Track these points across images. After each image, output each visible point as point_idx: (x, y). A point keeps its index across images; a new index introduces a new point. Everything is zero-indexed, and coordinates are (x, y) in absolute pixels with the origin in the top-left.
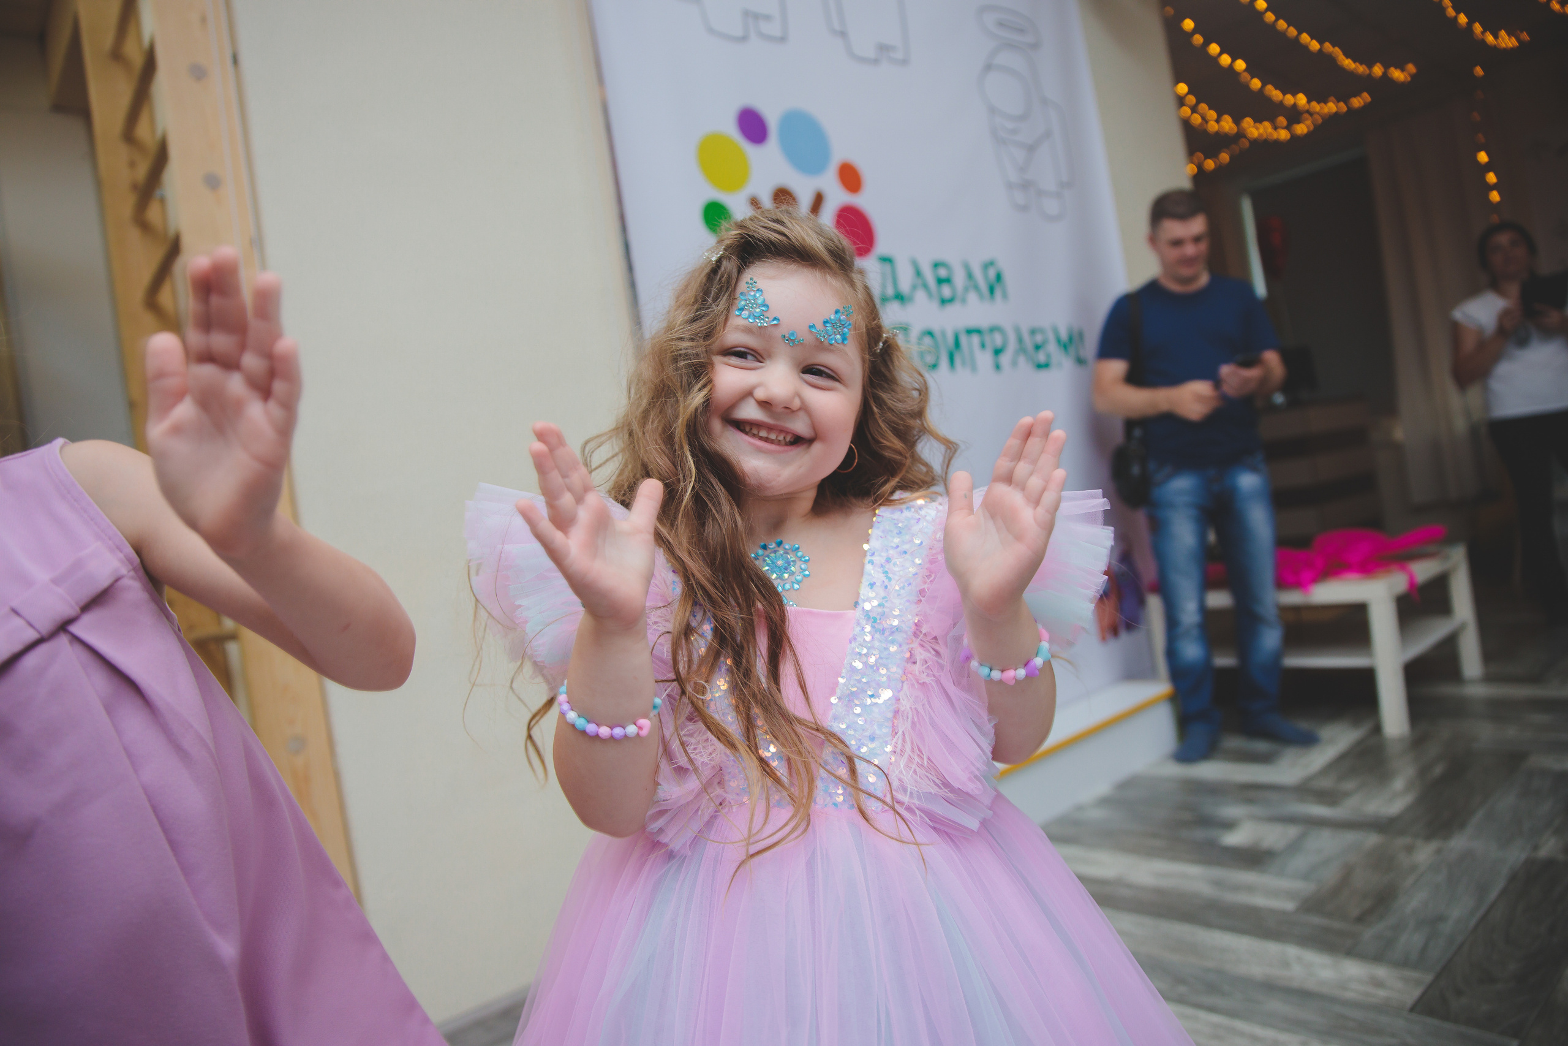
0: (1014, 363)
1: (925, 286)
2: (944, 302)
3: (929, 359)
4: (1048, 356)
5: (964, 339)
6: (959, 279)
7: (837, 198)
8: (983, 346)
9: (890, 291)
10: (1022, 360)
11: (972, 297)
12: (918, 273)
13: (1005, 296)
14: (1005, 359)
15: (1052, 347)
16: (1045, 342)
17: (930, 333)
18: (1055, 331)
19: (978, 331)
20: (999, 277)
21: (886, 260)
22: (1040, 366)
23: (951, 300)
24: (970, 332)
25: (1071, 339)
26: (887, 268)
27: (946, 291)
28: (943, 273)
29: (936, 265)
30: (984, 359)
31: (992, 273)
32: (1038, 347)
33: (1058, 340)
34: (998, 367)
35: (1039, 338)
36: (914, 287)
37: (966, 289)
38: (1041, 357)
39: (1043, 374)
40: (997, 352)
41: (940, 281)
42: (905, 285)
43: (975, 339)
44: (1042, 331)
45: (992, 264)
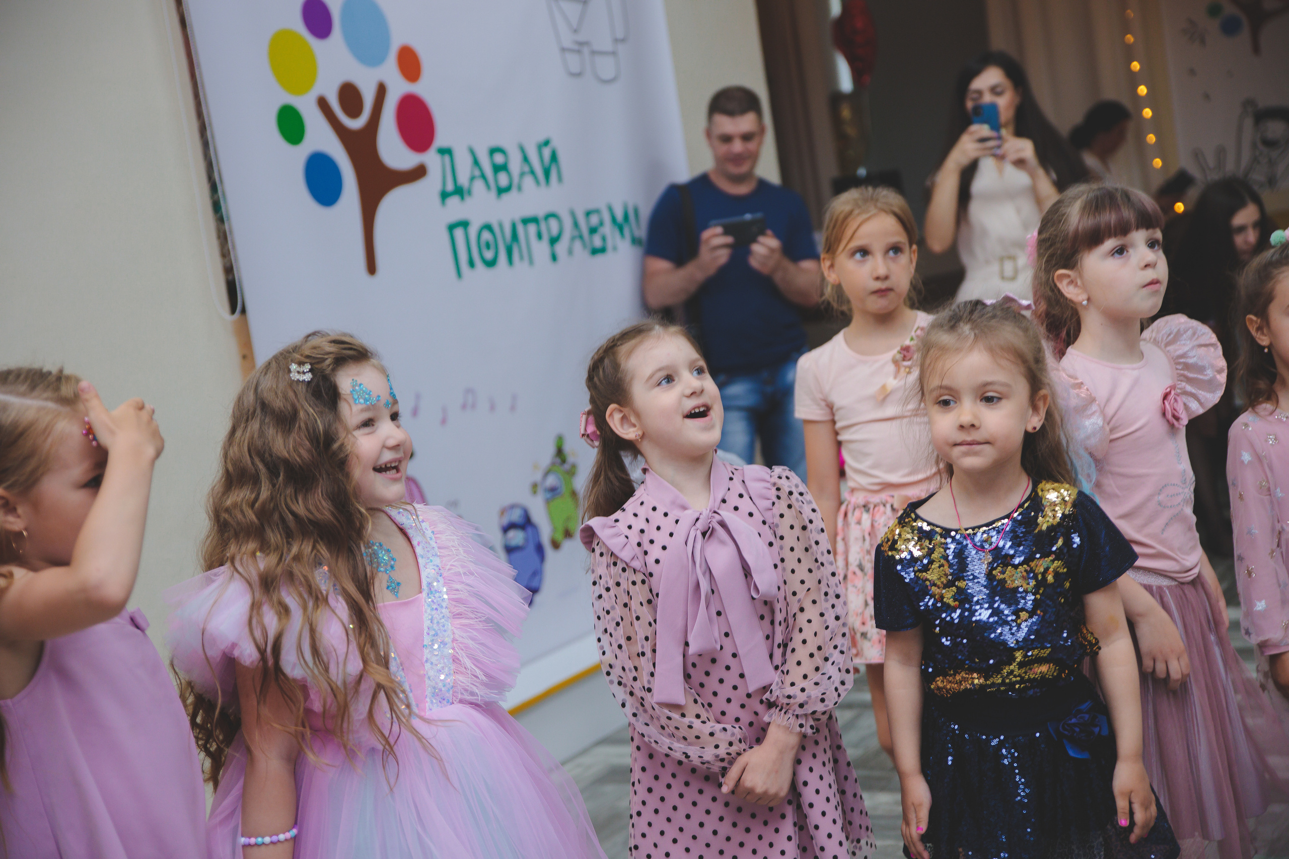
0: (570, 252)
1: (483, 176)
2: (501, 191)
3: (489, 255)
4: (604, 239)
5: (520, 229)
6: (515, 165)
7: (397, 88)
8: (540, 236)
9: (450, 187)
10: (578, 245)
11: (528, 181)
12: (476, 162)
13: (560, 179)
14: (561, 248)
15: (608, 229)
16: (601, 223)
17: (488, 227)
18: (610, 209)
19: (534, 220)
20: (554, 157)
21: (445, 152)
22: (595, 251)
23: (508, 189)
24: (526, 221)
25: (626, 217)
26: (447, 158)
27: (503, 179)
28: (499, 159)
29: (493, 151)
30: (541, 249)
31: (547, 153)
32: (593, 231)
33: (614, 219)
34: (554, 258)
35: (594, 220)
36: (472, 178)
37: (522, 174)
38: (597, 242)
39: (600, 258)
40: (554, 241)
41: (498, 168)
42: (463, 179)
43: (532, 228)
44: (597, 211)
45: (547, 143)
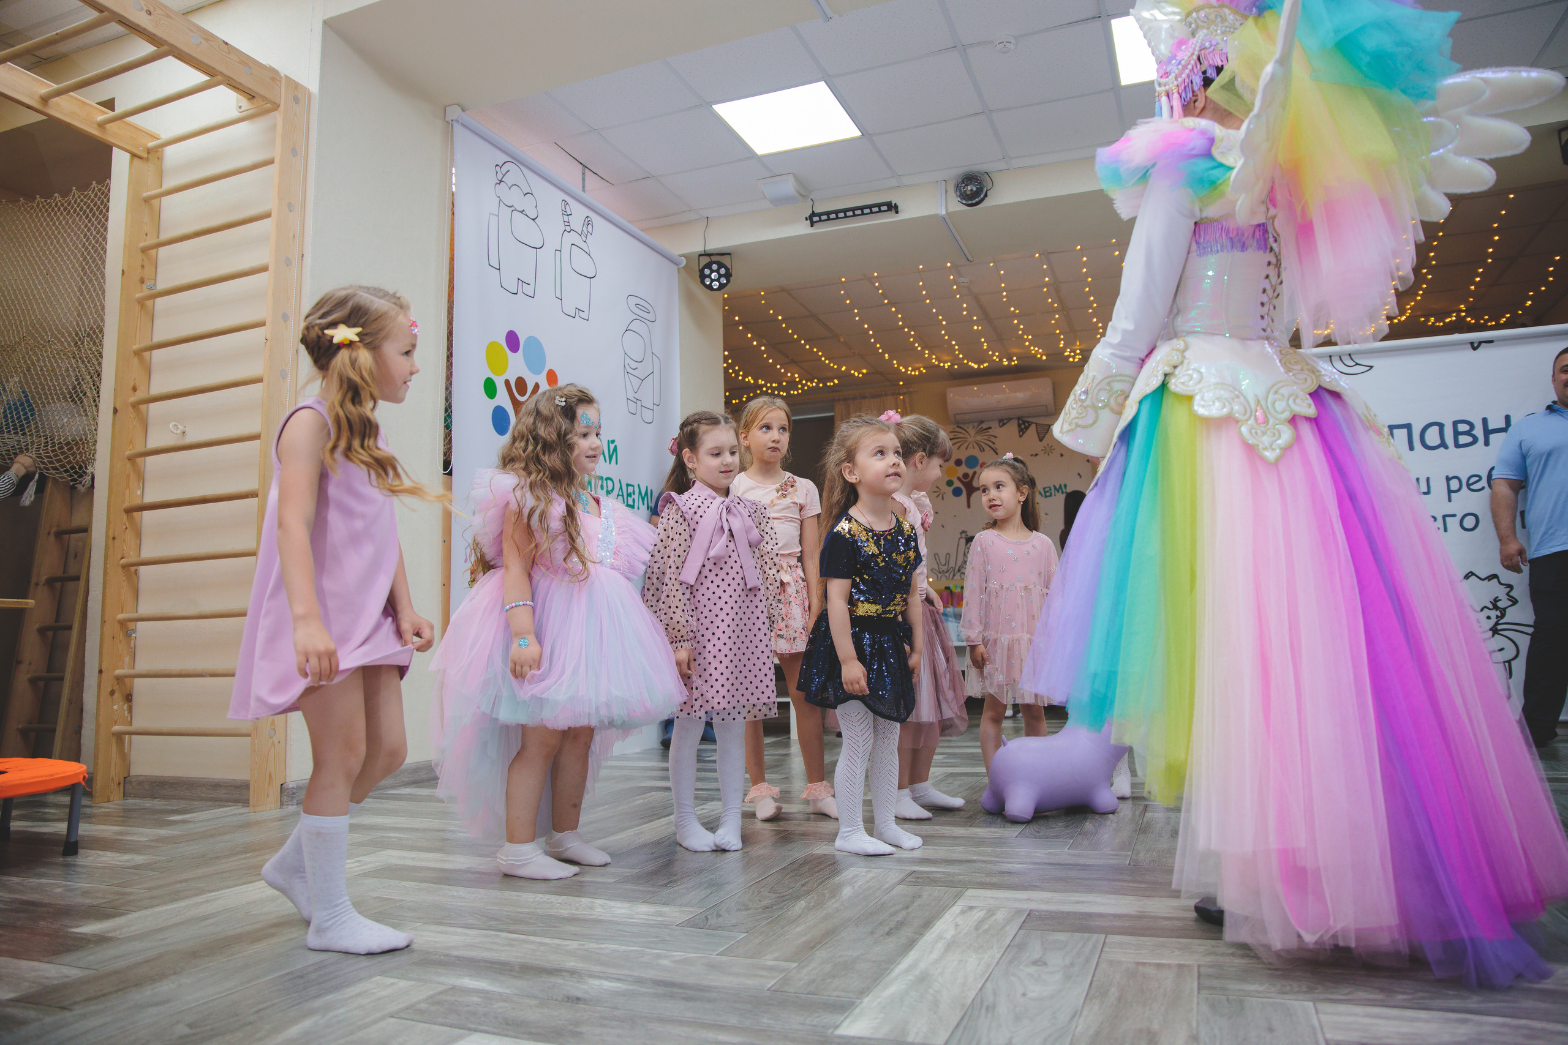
4: (634, 501)
8: (602, 487)
13: (617, 463)
15: (636, 497)
16: (633, 493)
18: (640, 487)
19: (601, 478)
20: (615, 449)
25: (646, 491)
31: (612, 446)
32: (629, 495)
33: (640, 493)
35: (630, 489)
44: (633, 486)
45: (613, 442)
